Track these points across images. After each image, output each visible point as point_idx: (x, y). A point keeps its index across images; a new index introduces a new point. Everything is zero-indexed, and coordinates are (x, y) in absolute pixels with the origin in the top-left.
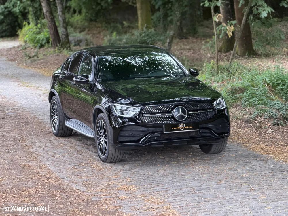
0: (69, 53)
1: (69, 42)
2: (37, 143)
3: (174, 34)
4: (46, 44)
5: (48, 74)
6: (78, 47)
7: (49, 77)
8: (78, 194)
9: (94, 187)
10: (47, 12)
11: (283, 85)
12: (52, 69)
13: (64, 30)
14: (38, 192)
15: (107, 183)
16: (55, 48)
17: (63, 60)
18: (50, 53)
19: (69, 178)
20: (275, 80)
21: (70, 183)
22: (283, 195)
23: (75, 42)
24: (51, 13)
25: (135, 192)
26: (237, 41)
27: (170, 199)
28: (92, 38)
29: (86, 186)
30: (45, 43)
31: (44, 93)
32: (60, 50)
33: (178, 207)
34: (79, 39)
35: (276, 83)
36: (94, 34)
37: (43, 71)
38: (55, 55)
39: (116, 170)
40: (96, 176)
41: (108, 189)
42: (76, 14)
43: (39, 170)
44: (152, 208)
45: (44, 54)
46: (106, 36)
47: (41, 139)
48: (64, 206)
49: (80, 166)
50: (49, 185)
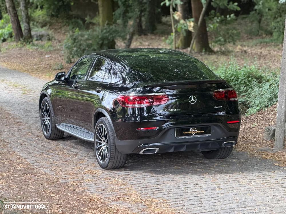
0: (32, 47)
1: (31, 37)
2: (5, 132)
3: (134, 31)
4: (9, 39)
5: (12, 68)
6: (40, 41)
7: (13, 71)
8: (48, 177)
9: (62, 171)
10: (10, 8)
11: (236, 81)
12: (15, 62)
13: (27, 25)
14: (10, 175)
15: (73, 168)
16: (17, 42)
17: (25, 54)
18: (12, 47)
19: (38, 163)
20: (229, 76)
21: (39, 168)
22: (233, 179)
23: (37, 37)
24: (14, 8)
25: (99, 175)
26: (195, 39)
27: (131, 182)
28: (53, 33)
29: (55, 170)
30: (8, 37)
31: (10, 86)
32: (22, 44)
33: (139, 188)
34: (41, 34)
35: (230, 79)
36: (55, 29)
37: (6, 64)
38: (17, 49)
39: (81, 156)
40: (64, 162)
41: (74, 173)
42: (38, 10)
43: (10, 156)
44: (116, 189)
45: (6, 47)
46: (68, 31)
47: (9, 128)
48: (36, 187)
49: (48, 152)
50: (20, 169)
